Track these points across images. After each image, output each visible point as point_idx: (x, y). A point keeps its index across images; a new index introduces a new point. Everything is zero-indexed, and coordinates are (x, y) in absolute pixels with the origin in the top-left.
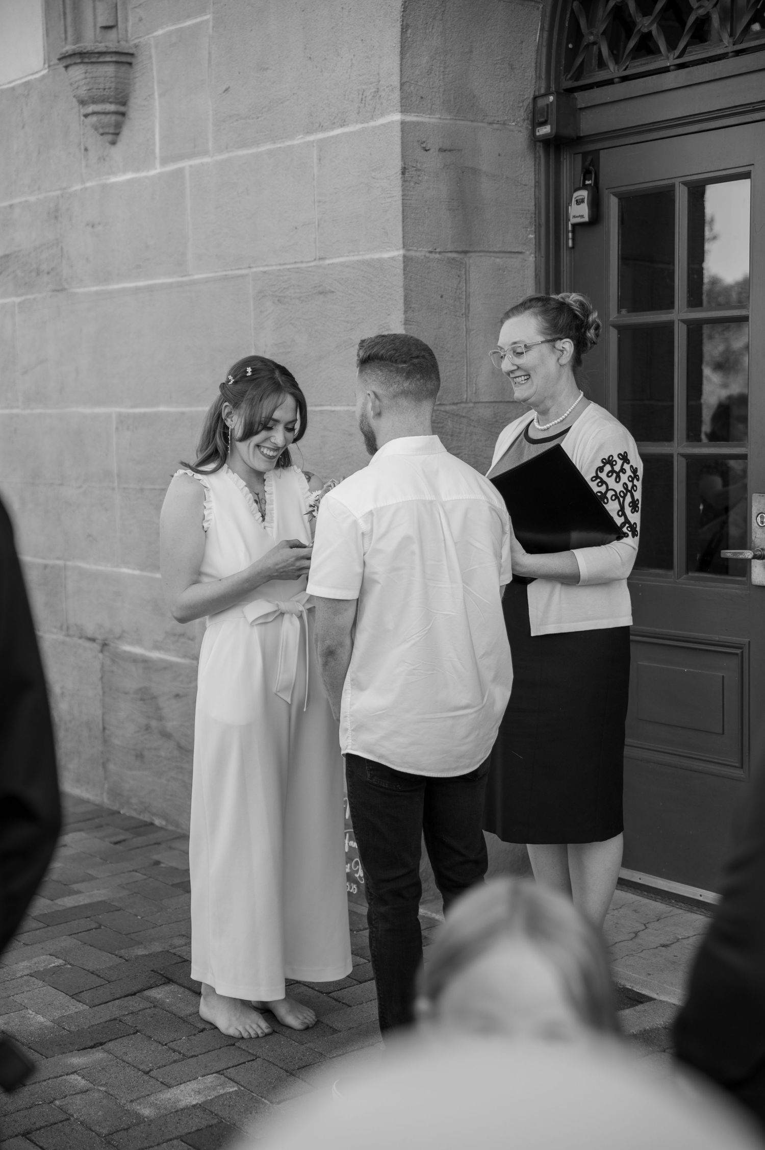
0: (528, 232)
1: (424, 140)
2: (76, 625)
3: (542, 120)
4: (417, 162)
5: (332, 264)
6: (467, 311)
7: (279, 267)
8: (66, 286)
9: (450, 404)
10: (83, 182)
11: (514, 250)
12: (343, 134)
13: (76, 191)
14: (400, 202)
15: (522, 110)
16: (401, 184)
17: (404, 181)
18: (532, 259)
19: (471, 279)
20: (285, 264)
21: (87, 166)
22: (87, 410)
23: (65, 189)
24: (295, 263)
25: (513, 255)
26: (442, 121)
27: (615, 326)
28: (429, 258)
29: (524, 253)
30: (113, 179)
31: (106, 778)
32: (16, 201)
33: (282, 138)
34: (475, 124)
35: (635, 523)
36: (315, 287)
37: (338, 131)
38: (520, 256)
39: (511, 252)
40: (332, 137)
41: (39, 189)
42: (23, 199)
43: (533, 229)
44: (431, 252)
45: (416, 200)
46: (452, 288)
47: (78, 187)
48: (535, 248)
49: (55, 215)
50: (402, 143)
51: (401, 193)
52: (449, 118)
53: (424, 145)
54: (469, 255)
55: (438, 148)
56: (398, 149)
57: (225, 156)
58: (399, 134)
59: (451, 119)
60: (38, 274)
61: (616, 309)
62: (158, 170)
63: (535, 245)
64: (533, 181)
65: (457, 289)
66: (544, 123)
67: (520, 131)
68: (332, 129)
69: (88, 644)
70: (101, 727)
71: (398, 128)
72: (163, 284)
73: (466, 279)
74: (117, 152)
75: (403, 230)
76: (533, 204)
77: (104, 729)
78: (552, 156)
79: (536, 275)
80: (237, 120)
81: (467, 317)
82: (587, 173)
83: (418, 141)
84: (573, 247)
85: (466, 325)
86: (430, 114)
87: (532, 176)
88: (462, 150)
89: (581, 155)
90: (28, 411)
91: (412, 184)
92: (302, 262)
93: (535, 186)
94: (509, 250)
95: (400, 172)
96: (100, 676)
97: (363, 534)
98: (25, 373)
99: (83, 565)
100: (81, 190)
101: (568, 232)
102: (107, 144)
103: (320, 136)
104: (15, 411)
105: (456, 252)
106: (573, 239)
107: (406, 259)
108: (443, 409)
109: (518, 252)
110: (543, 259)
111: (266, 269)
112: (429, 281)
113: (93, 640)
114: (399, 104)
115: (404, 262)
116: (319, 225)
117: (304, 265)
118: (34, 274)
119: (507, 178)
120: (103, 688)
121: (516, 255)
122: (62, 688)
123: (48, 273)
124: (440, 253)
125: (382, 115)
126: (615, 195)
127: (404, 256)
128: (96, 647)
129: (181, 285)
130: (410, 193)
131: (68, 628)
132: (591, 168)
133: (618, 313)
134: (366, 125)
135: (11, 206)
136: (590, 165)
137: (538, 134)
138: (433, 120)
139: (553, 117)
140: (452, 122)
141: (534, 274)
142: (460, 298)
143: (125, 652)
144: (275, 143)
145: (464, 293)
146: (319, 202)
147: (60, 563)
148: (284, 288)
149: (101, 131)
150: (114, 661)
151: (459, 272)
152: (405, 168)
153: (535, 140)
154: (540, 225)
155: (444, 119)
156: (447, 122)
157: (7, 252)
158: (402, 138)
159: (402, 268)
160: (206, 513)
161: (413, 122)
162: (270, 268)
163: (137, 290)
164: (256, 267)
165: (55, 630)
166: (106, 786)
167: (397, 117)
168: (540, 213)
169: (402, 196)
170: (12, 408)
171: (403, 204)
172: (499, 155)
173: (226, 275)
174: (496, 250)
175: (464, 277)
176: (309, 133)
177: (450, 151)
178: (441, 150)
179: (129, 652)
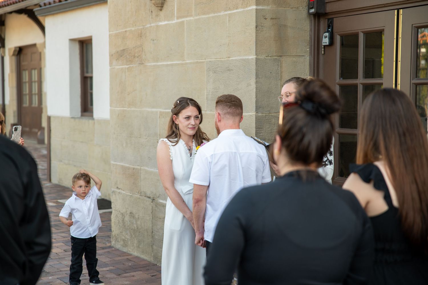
0: (307, 48)
1: (265, 15)
2: (144, 192)
3: (311, 7)
4: (262, 23)
5: (232, 60)
6: (281, 78)
7: (215, 60)
8: (144, 63)
9: (274, 113)
10: (150, 24)
11: (300, 55)
12: (237, 12)
13: (148, 27)
14: (255, 38)
15: (305, 3)
16: (255, 32)
17: (257, 31)
18: (308, 58)
19: (283, 66)
20: (217, 59)
21: (152, 18)
22: (150, 110)
23: (144, 26)
24: (220, 58)
25: (300, 57)
26: (272, 8)
27: (338, 84)
28: (266, 58)
29: (305, 56)
30: (161, 23)
31: (152, 251)
32: (128, 29)
33: (217, 12)
34: (285, 9)
35: (331, 160)
36: (227, 68)
37: (235, 11)
38: (303, 57)
39: (299, 56)
40: (233, 13)
41: (136, 25)
42: (130, 29)
43: (309, 47)
44: (267, 56)
45: (261, 37)
46: (275, 69)
47: (148, 26)
48: (310, 54)
49: (141, 35)
50: (256, 17)
51: (255, 35)
52: (275, 7)
53: (265, 17)
54: (282, 57)
55: (270, 18)
56: (254, 19)
57: (198, 17)
58: (255, 13)
59: (276, 7)
60: (134, 57)
61: (339, 78)
62: (175, 21)
63: (310, 53)
64: (309, 29)
65: (277, 70)
66: (312, 8)
67: (304, 10)
68: (233, 10)
69: (147, 199)
70: (151, 231)
71: (255, 11)
72: (176, 63)
73: (281, 66)
74: (162, 14)
75: (256, 49)
76: (309, 37)
77: (152, 232)
78: (317, 20)
79: (310, 64)
80: (202, 4)
81: (281, 80)
82: (329, 27)
83: (262, 16)
84: (324, 54)
85: (280, 83)
86: (267, 6)
87: (309, 27)
88: (280, 18)
89: (327, 19)
90: (130, 109)
91: (260, 32)
92: (222, 58)
93: (310, 31)
94: (299, 55)
95: (255, 27)
96: (151, 211)
97: (210, 162)
98: (129, 94)
99: (146, 168)
100: (150, 27)
101: (322, 48)
102: (159, 11)
103: (229, 12)
104: (125, 109)
105: (277, 56)
106: (324, 51)
107: (257, 60)
108: (271, 115)
109: (302, 56)
110: (312, 58)
111: (211, 60)
112: (266, 67)
113: (149, 198)
114: (255, 2)
115: (256, 60)
116: (228, 45)
117: (223, 59)
118: (133, 57)
119: (298, 28)
120: (152, 216)
121: (301, 57)
122: (138, 216)
123: (138, 57)
124: (270, 57)
125: (250, 6)
126: (339, 35)
127: (256, 58)
128: (150, 200)
129: (182, 64)
130: (259, 35)
131: (141, 193)
132: (330, 24)
133: (340, 79)
134: (244, 9)
135: (126, 31)
136: (330, 23)
137: (310, 12)
138: (269, 8)
139: (315, 6)
140: (276, 8)
141: (309, 64)
142: (278, 73)
143: (160, 202)
144: (214, 14)
145: (280, 71)
146: (229, 36)
147: (139, 167)
148: (217, 68)
149: (156, 6)
150: (156, 206)
151: (278, 63)
152: (257, 26)
153: (310, 14)
154: (311, 46)
155: (273, 7)
156: (274, 8)
157: (124, 48)
158: (256, 15)
159: (255, 62)
160: (171, 154)
161: (260, 9)
162: (212, 60)
163: (167, 65)
164: (207, 59)
165: (136, 193)
166: (153, 254)
167: (254, 7)
168: (311, 41)
169: (256, 36)
170: (124, 107)
171: (256, 39)
172: (295, 20)
173: (197, 61)
174: (293, 55)
175: (280, 65)
176: (226, 11)
177: (275, 19)
178: (271, 19)
179: (162, 203)
